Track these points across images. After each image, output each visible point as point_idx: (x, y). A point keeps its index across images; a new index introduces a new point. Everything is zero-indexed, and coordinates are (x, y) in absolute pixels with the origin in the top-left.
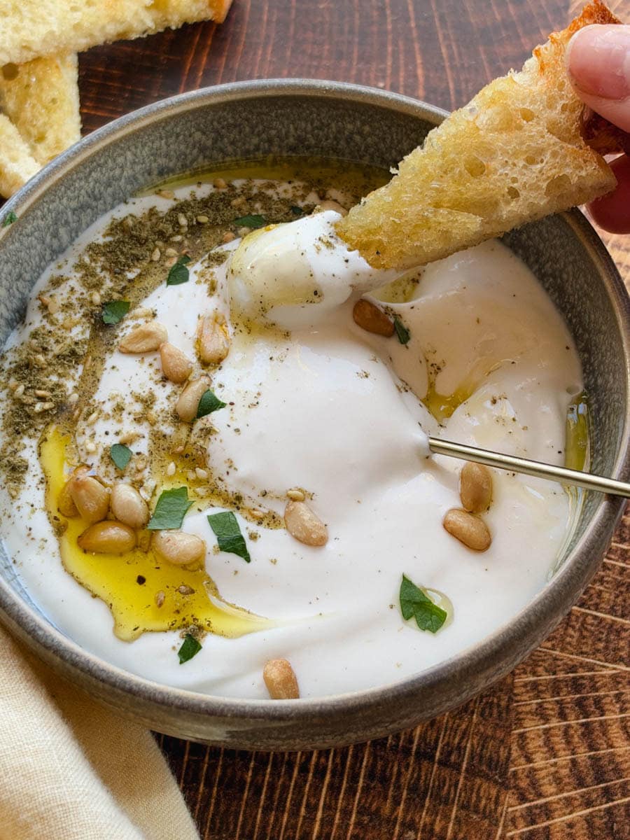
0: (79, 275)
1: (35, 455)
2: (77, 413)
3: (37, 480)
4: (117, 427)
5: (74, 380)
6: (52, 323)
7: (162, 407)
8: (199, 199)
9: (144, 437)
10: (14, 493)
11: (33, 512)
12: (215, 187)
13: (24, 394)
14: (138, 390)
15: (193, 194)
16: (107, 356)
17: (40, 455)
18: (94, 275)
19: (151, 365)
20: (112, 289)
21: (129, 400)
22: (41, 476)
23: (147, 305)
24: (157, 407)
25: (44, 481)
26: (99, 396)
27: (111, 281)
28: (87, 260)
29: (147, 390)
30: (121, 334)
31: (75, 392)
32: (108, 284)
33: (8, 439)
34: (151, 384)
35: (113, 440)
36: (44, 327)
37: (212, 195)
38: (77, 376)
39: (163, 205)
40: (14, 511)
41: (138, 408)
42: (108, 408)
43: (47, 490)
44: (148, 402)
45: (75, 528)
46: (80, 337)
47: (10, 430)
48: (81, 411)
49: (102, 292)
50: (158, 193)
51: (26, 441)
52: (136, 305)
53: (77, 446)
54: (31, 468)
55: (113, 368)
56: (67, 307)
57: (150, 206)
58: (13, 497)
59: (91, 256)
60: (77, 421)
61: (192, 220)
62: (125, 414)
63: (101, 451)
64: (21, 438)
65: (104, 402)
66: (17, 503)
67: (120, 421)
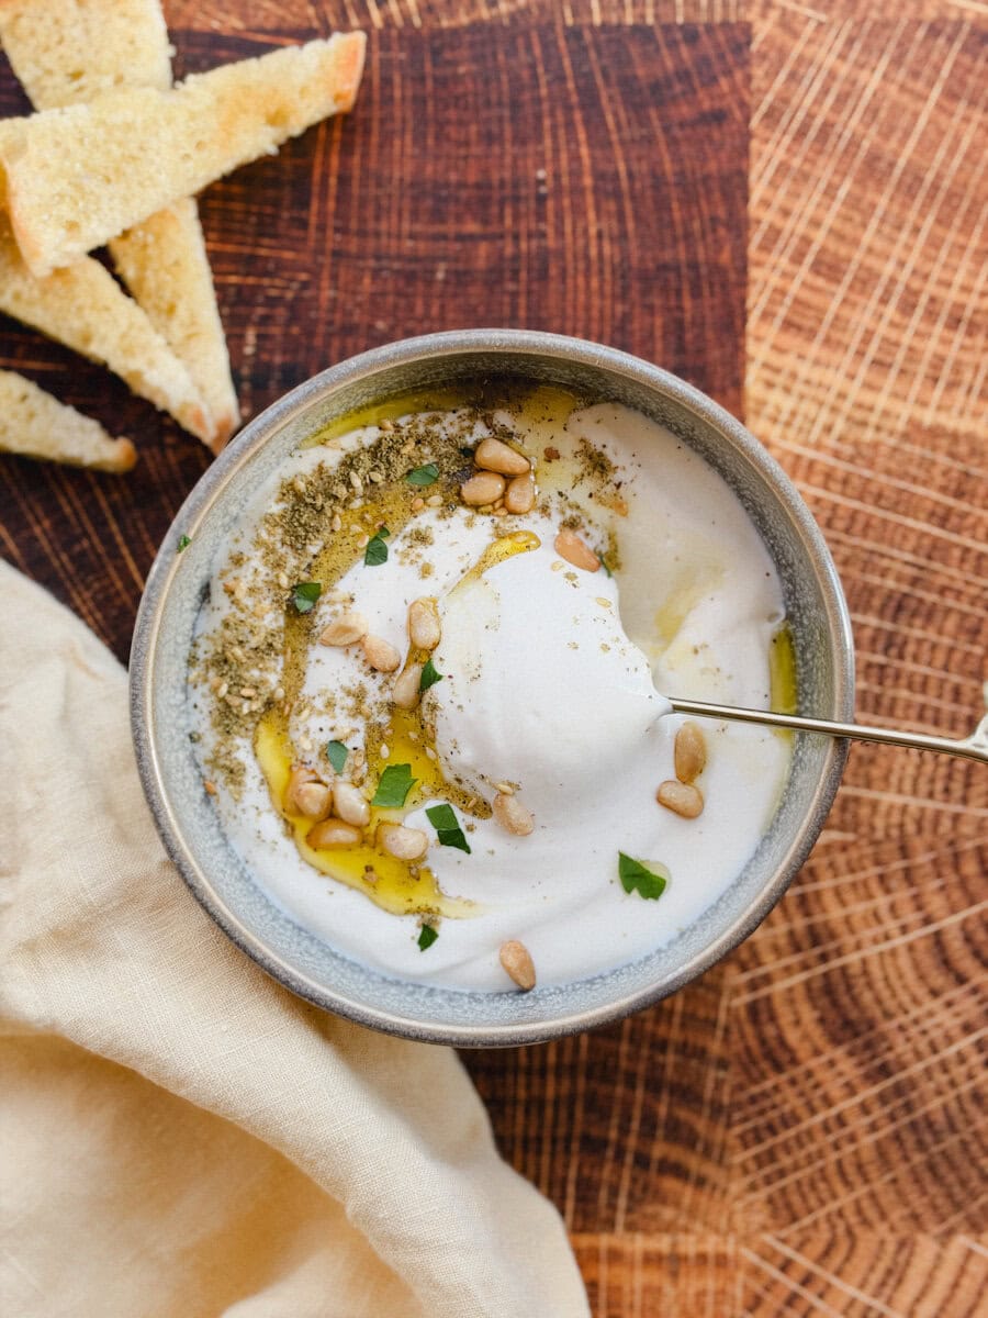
0: (260, 553)
1: (251, 757)
2: (287, 708)
3: (257, 781)
4: (331, 723)
5: (277, 673)
6: (242, 610)
7: (374, 699)
8: (367, 446)
9: (359, 731)
10: (237, 797)
11: (259, 814)
12: (380, 428)
13: (229, 692)
14: (347, 684)
15: (359, 441)
16: (310, 646)
17: (256, 755)
18: (273, 551)
19: (357, 657)
20: (297, 568)
21: (339, 695)
22: (261, 777)
23: (343, 587)
24: (369, 700)
25: (265, 781)
26: (308, 690)
27: (295, 558)
28: (264, 535)
29: (357, 683)
30: (320, 623)
31: (281, 686)
32: (292, 562)
33: (219, 739)
34: (360, 677)
35: (327, 737)
36: (234, 615)
37: (380, 442)
38: (279, 669)
39: (332, 458)
40: (239, 813)
41: (350, 702)
42: (319, 703)
43: (271, 791)
44: (360, 695)
45: (303, 827)
46: (274, 626)
47: (220, 729)
48: (291, 706)
49: (288, 571)
50: (323, 443)
51: (238, 741)
52: (330, 588)
53: (292, 743)
54: (249, 770)
55: (318, 661)
56: (252, 591)
57: (318, 461)
58: (236, 800)
59: (267, 529)
60: (288, 716)
61: (365, 478)
62: (337, 711)
63: (317, 749)
64: (233, 739)
65: (314, 698)
66: (240, 806)
67: (334, 717)
